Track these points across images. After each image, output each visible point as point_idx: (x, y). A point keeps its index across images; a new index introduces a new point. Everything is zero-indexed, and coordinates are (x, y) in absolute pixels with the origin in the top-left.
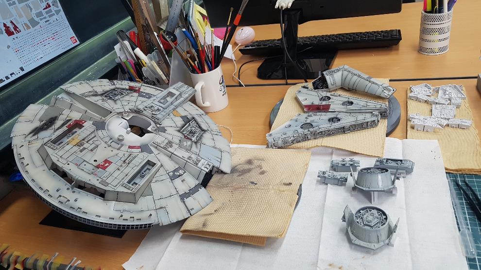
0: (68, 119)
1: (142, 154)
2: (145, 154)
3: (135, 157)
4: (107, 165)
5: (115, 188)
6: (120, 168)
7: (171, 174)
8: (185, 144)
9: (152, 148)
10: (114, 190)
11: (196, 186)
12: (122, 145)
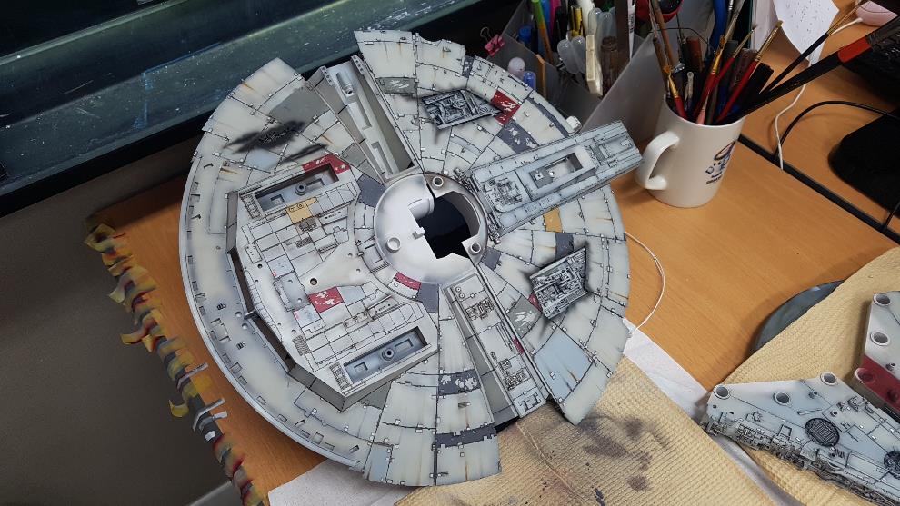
0: (321, 141)
1: (414, 305)
2: (419, 308)
3: (395, 308)
4: (330, 302)
5: (316, 368)
6: (351, 322)
7: (448, 379)
8: (520, 318)
9: (443, 299)
10: (310, 370)
11: (483, 428)
12: (386, 265)
